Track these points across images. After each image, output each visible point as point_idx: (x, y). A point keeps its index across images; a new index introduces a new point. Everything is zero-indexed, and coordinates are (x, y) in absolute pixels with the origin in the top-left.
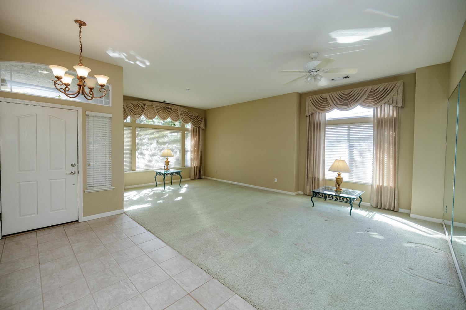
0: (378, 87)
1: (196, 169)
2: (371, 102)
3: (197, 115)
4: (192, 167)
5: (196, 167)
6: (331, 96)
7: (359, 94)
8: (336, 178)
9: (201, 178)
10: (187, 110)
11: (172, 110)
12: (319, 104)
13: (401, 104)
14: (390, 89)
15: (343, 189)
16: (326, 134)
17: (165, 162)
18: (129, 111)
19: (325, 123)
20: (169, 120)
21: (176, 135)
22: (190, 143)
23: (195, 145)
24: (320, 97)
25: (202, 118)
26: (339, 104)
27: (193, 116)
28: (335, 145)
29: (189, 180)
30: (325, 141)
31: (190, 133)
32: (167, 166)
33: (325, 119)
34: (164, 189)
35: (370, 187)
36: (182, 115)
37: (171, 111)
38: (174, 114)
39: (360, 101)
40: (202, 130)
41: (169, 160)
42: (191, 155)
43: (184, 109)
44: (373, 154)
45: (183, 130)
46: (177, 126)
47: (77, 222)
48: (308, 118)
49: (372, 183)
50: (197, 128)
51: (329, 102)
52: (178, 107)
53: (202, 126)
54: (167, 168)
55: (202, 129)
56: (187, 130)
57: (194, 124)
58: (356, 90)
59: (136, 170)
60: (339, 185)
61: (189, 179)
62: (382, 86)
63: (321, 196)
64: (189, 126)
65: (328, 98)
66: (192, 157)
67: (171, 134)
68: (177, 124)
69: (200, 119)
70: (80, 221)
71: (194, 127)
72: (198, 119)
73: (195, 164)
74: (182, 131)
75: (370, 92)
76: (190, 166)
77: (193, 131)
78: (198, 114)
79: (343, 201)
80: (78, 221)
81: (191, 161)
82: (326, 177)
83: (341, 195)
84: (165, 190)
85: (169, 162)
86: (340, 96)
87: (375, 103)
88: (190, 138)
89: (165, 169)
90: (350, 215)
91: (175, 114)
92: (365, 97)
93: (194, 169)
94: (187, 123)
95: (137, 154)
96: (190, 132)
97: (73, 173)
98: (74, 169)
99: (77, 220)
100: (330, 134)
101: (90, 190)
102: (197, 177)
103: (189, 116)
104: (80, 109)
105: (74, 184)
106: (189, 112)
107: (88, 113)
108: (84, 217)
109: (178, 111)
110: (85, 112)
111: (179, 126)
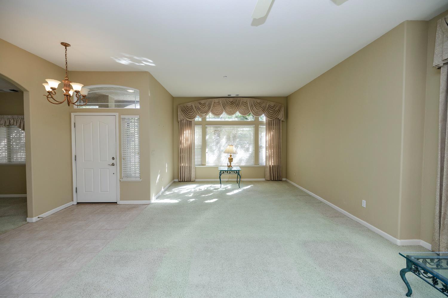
1: (272, 168)
3: (272, 104)
4: (267, 166)
5: (273, 166)
10: (258, 101)
11: (241, 103)
17: (229, 158)
18: (197, 110)
20: (238, 114)
21: (248, 131)
22: (265, 138)
23: (272, 140)
25: (281, 107)
27: (267, 106)
29: (264, 181)
31: (265, 127)
32: (230, 163)
36: (252, 107)
37: (239, 105)
38: (243, 107)
42: (266, 152)
43: (255, 100)
45: (256, 125)
46: (249, 120)
50: (273, 120)
52: (248, 99)
53: (281, 116)
54: (230, 165)
55: (281, 120)
56: (261, 123)
57: (269, 115)
59: (206, 165)
61: (263, 179)
64: (263, 118)
66: (267, 154)
67: (242, 130)
68: (250, 118)
69: (277, 109)
70: (118, 203)
72: (274, 109)
73: (271, 163)
74: (254, 125)
76: (265, 165)
77: (268, 124)
78: (274, 103)
80: (117, 203)
81: (266, 159)
84: (221, 188)
85: (232, 159)
88: (265, 132)
89: (228, 166)
93: (269, 168)
94: (260, 115)
95: (207, 150)
96: (265, 125)
97: (113, 165)
98: (114, 162)
101: (125, 179)
102: (274, 178)
103: (261, 107)
104: (117, 114)
105: (114, 174)
106: (260, 104)
107: (122, 116)
108: (120, 200)
109: (247, 103)
110: (119, 116)
111: (253, 119)
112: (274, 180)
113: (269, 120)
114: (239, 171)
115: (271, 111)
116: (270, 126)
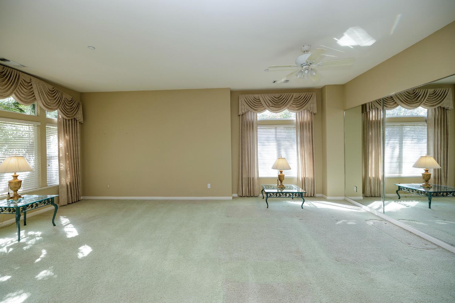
0: (300, 94)
1: (70, 186)
2: (295, 107)
3: (69, 98)
4: (62, 185)
5: (70, 183)
6: (263, 97)
7: (287, 99)
8: (279, 176)
9: (79, 201)
10: (51, 87)
11: (20, 81)
12: (253, 104)
13: (316, 111)
14: (309, 98)
15: (285, 185)
16: (258, 134)
17: (10, 182)
19: (257, 123)
20: (11, 99)
21: (25, 129)
22: (57, 145)
23: (68, 148)
24: (253, 97)
25: (78, 104)
26: (271, 106)
27: (63, 99)
28: (266, 145)
30: (257, 141)
31: (56, 128)
32: (15, 191)
33: (257, 119)
34: (19, 240)
35: (296, 179)
36: (42, 93)
37: (17, 83)
38: (24, 89)
39: (288, 106)
40: (78, 123)
41: (19, 178)
42: (59, 165)
44: (297, 151)
45: (40, 122)
46: (27, 113)
48: (241, 116)
49: (298, 176)
51: (261, 103)
52: (32, 78)
53: (79, 117)
54: (16, 194)
56: (50, 122)
57: (64, 111)
58: (285, 95)
60: (281, 182)
62: (303, 95)
63: (275, 196)
64: (54, 115)
65: (261, 99)
67: (14, 128)
68: (28, 110)
69: (75, 105)
71: (65, 117)
72: (71, 105)
73: (67, 180)
74: (39, 124)
75: (295, 98)
76: (58, 183)
77: (62, 124)
78: (72, 97)
79: (296, 196)
81: (60, 174)
82: (260, 176)
83: (284, 191)
84: (21, 241)
85: (21, 181)
86: (272, 99)
87: (298, 108)
88: (57, 135)
89: (9, 198)
90: (302, 208)
91: (25, 91)
92: (291, 102)
93: (65, 187)
94: (52, 109)
96: (56, 125)
100: (262, 134)
103: (55, 97)
106: (54, 91)
109: (31, 85)
111: (33, 114)
115: (67, 107)
116: (65, 126)
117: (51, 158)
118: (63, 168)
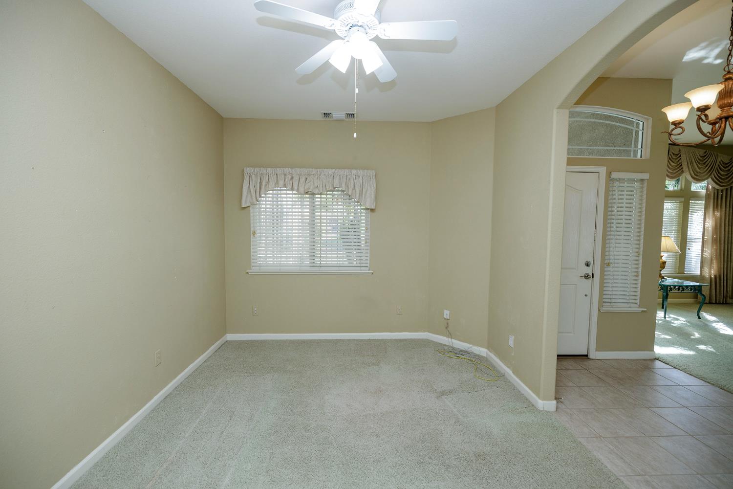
1: (716, 282)
3: (727, 159)
4: (704, 276)
5: (715, 276)
10: (701, 152)
23: (717, 228)
27: (718, 163)
31: (704, 202)
36: (692, 163)
38: (672, 163)
42: (703, 250)
43: (696, 150)
45: (685, 198)
47: (586, 358)
50: (722, 191)
56: (696, 196)
57: (717, 179)
64: (702, 186)
68: (672, 185)
70: (591, 357)
71: (717, 187)
72: (728, 168)
73: (711, 272)
74: (683, 199)
76: (698, 273)
77: (711, 197)
78: (730, 158)
80: (587, 356)
81: (702, 262)
88: (703, 212)
93: (708, 280)
94: (698, 179)
96: (704, 199)
97: (587, 277)
98: (589, 271)
99: (587, 354)
101: (607, 308)
102: (716, 299)
103: (707, 164)
104: (603, 170)
105: (586, 295)
106: (707, 156)
107: (614, 175)
108: (596, 351)
109: (680, 156)
110: (609, 174)
111: (676, 188)
112: (716, 303)
113: (718, 190)
114: (700, 286)
115: (723, 173)
116: (715, 200)
117: (692, 240)
118: (707, 254)
